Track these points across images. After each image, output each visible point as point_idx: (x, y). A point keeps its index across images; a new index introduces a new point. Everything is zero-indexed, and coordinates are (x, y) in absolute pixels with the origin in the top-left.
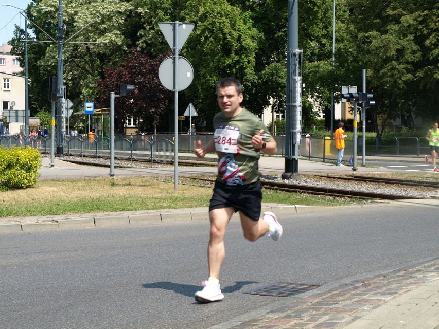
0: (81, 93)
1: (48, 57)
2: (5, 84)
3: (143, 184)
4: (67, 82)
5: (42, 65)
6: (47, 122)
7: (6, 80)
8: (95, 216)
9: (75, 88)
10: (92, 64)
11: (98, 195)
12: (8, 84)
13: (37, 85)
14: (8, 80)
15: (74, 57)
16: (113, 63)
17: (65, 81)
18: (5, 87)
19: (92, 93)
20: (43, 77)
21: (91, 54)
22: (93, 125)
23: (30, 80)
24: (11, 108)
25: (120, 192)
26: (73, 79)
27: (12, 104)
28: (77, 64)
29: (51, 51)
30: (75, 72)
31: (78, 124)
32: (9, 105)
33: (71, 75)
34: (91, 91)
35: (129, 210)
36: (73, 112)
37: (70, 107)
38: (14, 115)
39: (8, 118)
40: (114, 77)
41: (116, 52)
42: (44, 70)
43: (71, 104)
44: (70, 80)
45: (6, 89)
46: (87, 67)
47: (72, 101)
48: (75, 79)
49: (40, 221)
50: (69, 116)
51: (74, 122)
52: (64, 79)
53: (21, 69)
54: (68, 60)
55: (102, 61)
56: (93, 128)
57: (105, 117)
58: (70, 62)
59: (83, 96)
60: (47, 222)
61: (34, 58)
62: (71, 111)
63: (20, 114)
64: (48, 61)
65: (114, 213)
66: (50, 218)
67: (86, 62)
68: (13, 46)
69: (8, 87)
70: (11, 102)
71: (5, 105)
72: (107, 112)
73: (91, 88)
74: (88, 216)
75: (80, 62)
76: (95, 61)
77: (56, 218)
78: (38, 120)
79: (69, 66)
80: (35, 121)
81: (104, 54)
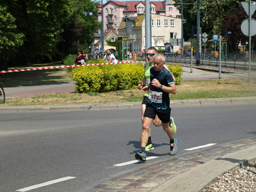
0: (213, 28)
1: (194, 8)
2: (171, 23)
3: (235, 83)
4: (205, 21)
5: (191, 13)
6: (195, 44)
7: (172, 21)
8: (201, 100)
9: (210, 25)
10: (219, 11)
11: (208, 89)
12: (173, 23)
13: (189, 23)
14: (173, 21)
15: (209, 8)
16: (231, 11)
17: (204, 21)
18: (171, 25)
19: (219, 28)
20: (192, 19)
21: (219, 6)
22: (218, 47)
23: (185, 20)
24: (175, 36)
25: (221, 87)
26: (209, 20)
27: (175, 34)
28: (211, 12)
29: (196, 5)
30: (210, 16)
31: (211, 46)
32: (174, 35)
33: (207, 17)
34: (218, 27)
35: (217, 98)
36: (208, 40)
37: (206, 37)
38: (176, 42)
39: (172, 43)
40: (230, 21)
41: (233, 4)
42: (193, 15)
43: (206, 35)
44: (207, 21)
45: (172, 26)
46: (217, 13)
47: (207, 34)
48: (210, 20)
49: (176, 102)
50: (206, 42)
51: (209, 44)
52: (204, 20)
53: (180, 15)
54: (206, 9)
55: (225, 10)
56: (218, 49)
57: (225, 42)
58: (207, 10)
59: (214, 30)
60: (179, 103)
61: (187, 8)
62: (206, 39)
63: (179, 41)
64: (195, 11)
65: (210, 99)
66: (180, 101)
67: (216, 10)
68: (175, 2)
69: (173, 25)
70: (175, 33)
71: (172, 34)
72: (226, 40)
73: (218, 25)
74: (197, 100)
75: (213, 10)
76: (222, 10)
77: (183, 101)
78: (190, 43)
79: (207, 13)
80: (188, 43)
81: (226, 5)
